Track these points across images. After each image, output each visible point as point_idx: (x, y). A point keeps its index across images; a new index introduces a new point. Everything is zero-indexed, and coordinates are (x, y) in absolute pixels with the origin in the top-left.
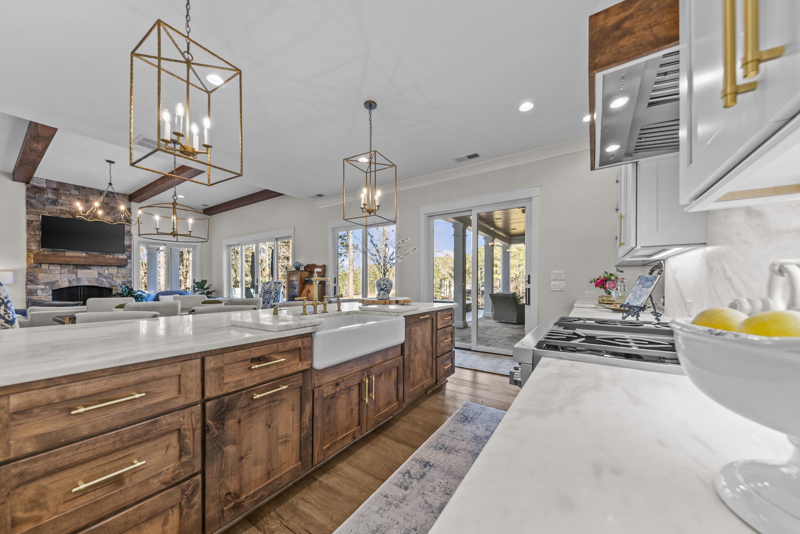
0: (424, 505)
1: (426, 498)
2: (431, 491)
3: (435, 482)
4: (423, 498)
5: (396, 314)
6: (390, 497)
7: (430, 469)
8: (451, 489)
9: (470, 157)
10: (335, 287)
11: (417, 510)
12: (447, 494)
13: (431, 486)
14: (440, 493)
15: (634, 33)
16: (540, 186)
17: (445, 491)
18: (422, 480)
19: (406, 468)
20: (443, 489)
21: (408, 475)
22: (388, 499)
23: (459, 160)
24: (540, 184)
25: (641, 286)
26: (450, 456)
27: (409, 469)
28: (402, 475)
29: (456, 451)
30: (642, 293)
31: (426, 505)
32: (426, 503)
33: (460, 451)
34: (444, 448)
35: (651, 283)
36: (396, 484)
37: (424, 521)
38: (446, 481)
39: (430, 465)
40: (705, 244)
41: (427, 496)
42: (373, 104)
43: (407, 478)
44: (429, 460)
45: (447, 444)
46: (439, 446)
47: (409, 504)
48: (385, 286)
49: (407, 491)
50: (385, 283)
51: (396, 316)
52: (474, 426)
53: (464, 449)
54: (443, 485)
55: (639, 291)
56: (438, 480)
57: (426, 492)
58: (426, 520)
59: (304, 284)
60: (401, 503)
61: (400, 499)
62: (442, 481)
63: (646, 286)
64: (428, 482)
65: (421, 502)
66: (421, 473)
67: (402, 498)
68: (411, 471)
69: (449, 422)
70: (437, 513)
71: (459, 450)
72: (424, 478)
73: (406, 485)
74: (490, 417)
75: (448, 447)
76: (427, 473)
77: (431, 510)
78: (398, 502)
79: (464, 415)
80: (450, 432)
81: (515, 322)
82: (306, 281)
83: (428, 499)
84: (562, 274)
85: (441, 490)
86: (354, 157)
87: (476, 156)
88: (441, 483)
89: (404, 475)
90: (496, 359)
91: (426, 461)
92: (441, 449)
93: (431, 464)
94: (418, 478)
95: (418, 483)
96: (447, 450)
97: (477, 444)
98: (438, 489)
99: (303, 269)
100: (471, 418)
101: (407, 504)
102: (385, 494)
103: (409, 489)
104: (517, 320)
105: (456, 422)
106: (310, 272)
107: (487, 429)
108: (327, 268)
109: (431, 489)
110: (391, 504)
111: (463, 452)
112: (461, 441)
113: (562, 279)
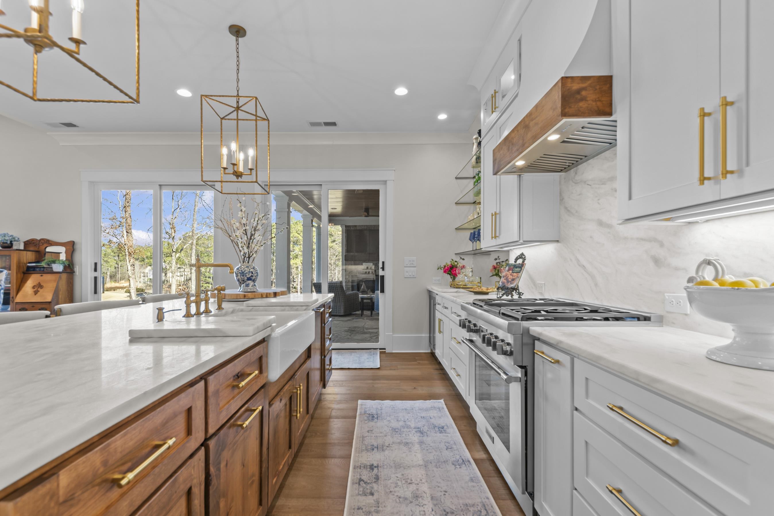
0: (399, 500)
1: (396, 494)
2: (396, 487)
3: (392, 479)
4: (394, 495)
5: (304, 308)
6: (364, 508)
7: (378, 470)
8: (410, 479)
9: (327, 124)
10: (96, 278)
11: (397, 507)
12: (410, 483)
13: (391, 483)
14: (404, 485)
15: (587, 101)
16: (395, 170)
17: (406, 482)
18: (380, 481)
19: (355, 477)
20: (404, 482)
21: (363, 482)
22: (364, 510)
23: (313, 124)
24: (394, 169)
25: (511, 272)
26: (386, 452)
27: (359, 477)
28: (357, 485)
29: (387, 447)
30: (514, 277)
31: (401, 499)
32: (400, 497)
33: (391, 445)
34: (375, 447)
35: (520, 269)
36: (359, 494)
37: (410, 511)
38: (401, 474)
39: (375, 467)
40: (558, 241)
41: (395, 492)
42: (241, 32)
43: (364, 485)
44: (371, 463)
45: (375, 445)
46: (369, 447)
47: (385, 505)
48: (251, 274)
49: (375, 496)
50: (252, 270)
51: (305, 310)
52: (385, 421)
53: (393, 443)
54: (401, 479)
55: (510, 276)
56: (393, 476)
57: (392, 490)
58: (411, 511)
59: (24, 273)
60: (378, 507)
61: (375, 505)
62: (397, 475)
63: (516, 271)
64: (387, 481)
65: (395, 499)
66: (374, 476)
67: (375, 503)
68: (362, 478)
69: (359, 424)
70: (415, 501)
71: (389, 445)
72: (380, 479)
73: (369, 491)
74: (392, 409)
75: (378, 445)
76: (379, 474)
77: (408, 502)
78: (375, 508)
79: (368, 414)
80: (368, 432)
81: (342, 314)
82: (29, 268)
83: (399, 494)
84: (413, 261)
85: (403, 483)
86: (220, 96)
87: (334, 124)
88: (397, 477)
89: (359, 484)
90: (353, 354)
91: (368, 464)
92: (373, 449)
93: (375, 465)
94: (375, 482)
95: (378, 485)
96: (379, 449)
97: (400, 435)
98: (400, 483)
99: (22, 247)
100: (377, 414)
101: (384, 506)
102: (357, 507)
103: (375, 493)
104: (345, 312)
105: (366, 422)
106: (38, 252)
107: (398, 420)
108: (77, 247)
109: (393, 485)
110: (370, 513)
111: (394, 445)
112: (385, 437)
113: (414, 266)
